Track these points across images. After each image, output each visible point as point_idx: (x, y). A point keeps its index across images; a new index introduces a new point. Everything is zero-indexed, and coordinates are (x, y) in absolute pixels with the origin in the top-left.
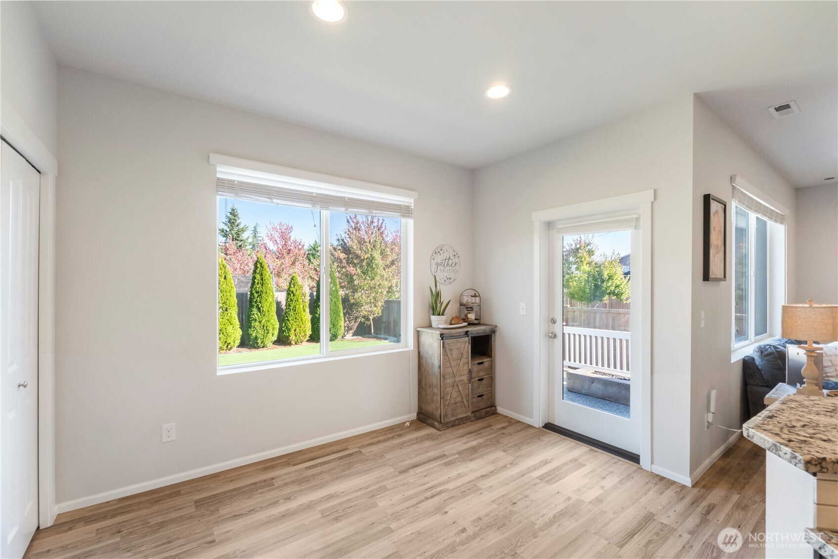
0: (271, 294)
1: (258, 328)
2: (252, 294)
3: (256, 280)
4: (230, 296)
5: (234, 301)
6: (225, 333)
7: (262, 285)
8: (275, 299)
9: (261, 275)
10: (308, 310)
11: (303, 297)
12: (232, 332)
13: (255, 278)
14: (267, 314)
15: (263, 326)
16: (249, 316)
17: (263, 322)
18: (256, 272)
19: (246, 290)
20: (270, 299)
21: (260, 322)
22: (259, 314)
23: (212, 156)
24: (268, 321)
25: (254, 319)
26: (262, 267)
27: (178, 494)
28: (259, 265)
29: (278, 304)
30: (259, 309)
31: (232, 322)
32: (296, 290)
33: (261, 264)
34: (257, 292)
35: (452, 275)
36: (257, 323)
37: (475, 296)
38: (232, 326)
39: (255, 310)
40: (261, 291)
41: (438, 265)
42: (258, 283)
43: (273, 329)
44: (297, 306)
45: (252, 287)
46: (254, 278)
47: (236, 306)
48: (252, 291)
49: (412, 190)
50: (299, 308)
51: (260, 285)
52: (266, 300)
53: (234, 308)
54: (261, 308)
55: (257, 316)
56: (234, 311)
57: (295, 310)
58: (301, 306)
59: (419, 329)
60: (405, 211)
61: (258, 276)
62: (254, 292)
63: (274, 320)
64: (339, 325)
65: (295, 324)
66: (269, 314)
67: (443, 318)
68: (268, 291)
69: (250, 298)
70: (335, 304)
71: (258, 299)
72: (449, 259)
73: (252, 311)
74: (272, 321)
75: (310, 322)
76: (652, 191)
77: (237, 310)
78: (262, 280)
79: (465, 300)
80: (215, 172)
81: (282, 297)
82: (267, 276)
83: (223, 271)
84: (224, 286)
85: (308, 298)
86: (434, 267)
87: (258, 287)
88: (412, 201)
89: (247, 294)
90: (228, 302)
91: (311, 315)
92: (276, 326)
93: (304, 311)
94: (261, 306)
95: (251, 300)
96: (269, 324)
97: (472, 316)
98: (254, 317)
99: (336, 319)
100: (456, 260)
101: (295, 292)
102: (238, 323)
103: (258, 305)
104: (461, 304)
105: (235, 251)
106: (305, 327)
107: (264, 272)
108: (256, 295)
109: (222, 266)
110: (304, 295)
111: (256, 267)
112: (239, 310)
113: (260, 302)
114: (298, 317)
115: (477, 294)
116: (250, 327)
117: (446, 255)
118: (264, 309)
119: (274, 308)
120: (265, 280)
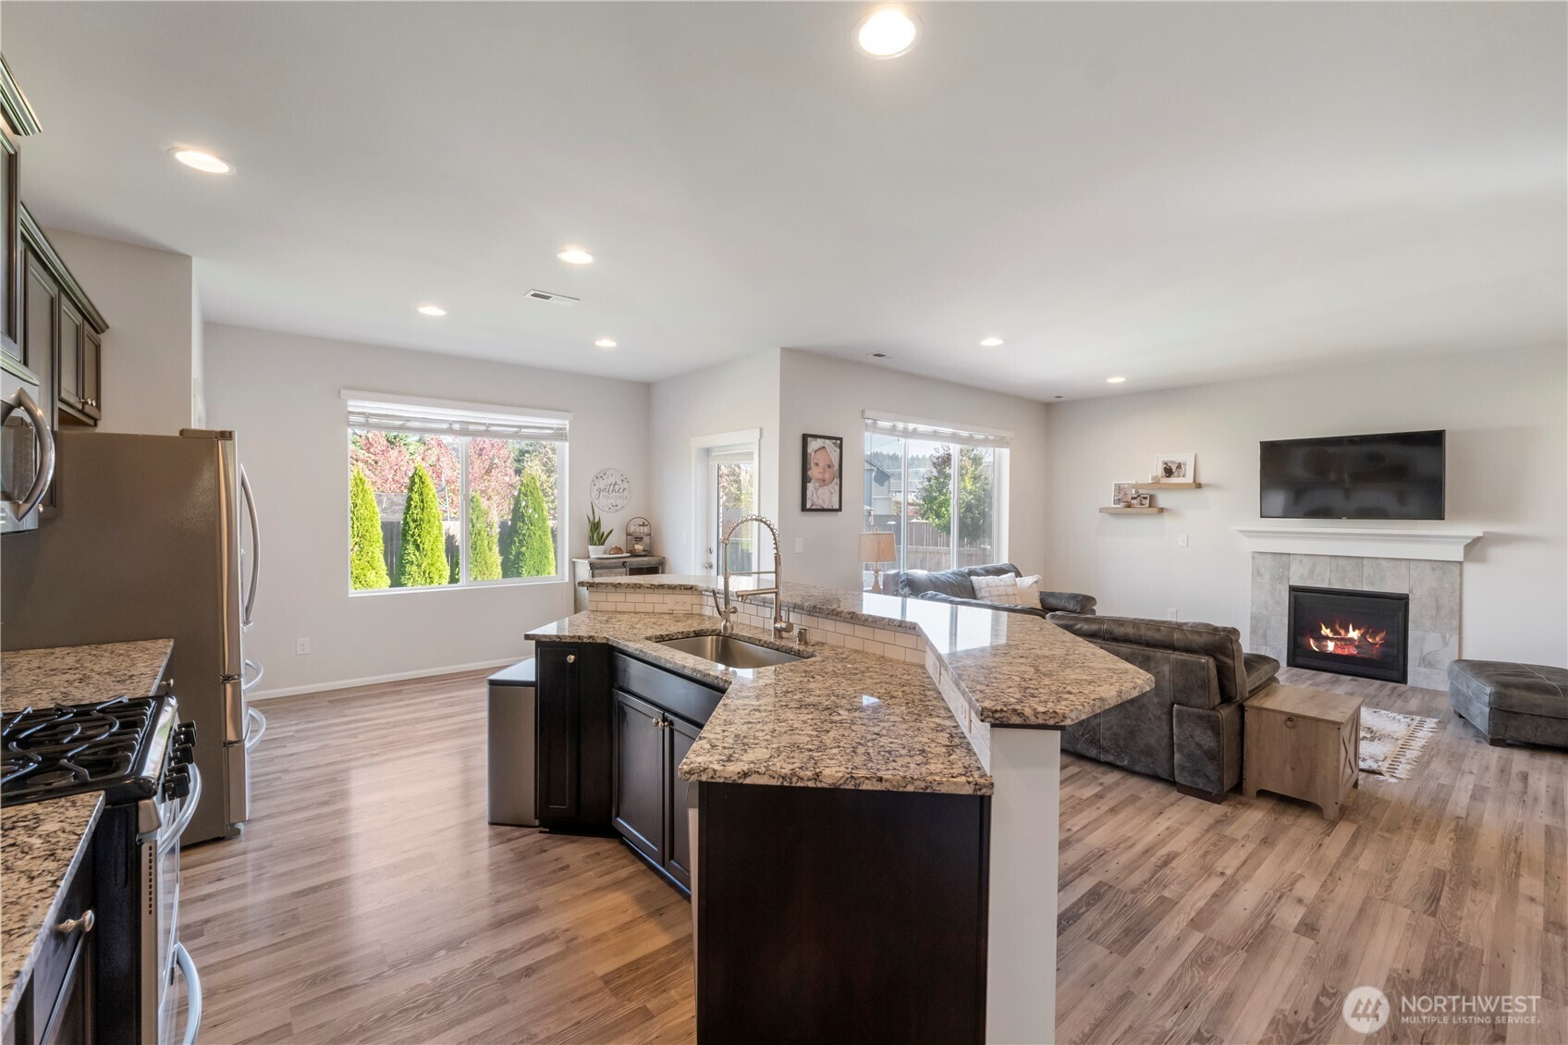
0: (437, 523)
1: (416, 575)
2: (406, 523)
3: (412, 502)
4: (372, 526)
5: (378, 533)
6: (363, 582)
7: (422, 510)
8: (443, 532)
9: (421, 494)
10: (496, 549)
11: (488, 529)
12: (375, 581)
13: (412, 499)
14: (429, 554)
15: (424, 572)
16: (402, 558)
17: (423, 566)
18: (413, 490)
19: (398, 517)
20: (436, 531)
21: (419, 566)
22: (417, 554)
23: (342, 391)
24: (432, 565)
25: (409, 562)
26: (423, 483)
27: (313, 697)
28: (417, 480)
29: (450, 539)
30: (417, 547)
31: (375, 565)
32: (477, 518)
33: (421, 478)
34: (415, 521)
35: (620, 502)
36: (414, 568)
37: (643, 525)
38: (374, 572)
39: (411, 548)
40: (421, 519)
41: (600, 491)
42: (415, 507)
43: (440, 577)
44: (479, 542)
45: (406, 513)
46: (410, 499)
47: (381, 542)
48: (406, 518)
49: (568, 411)
50: (482, 545)
51: (419, 510)
52: (429, 532)
53: (378, 545)
54: (421, 545)
55: (414, 557)
56: (377, 549)
57: (475, 549)
58: (486, 543)
59: (574, 560)
60: (559, 435)
61: (416, 497)
62: (409, 520)
63: (442, 563)
64: (547, 572)
65: (475, 569)
66: (433, 554)
67: (602, 548)
68: (432, 519)
69: (404, 529)
70: (541, 538)
71: (416, 530)
72: (615, 484)
73: (407, 549)
74: (439, 564)
75: (500, 567)
76: (758, 430)
77: (382, 548)
78: (422, 501)
79: (632, 529)
80: (347, 406)
81: (455, 528)
82: (431, 496)
83: (361, 488)
84: (362, 511)
85: (496, 530)
86: (595, 494)
87: (416, 513)
88: (567, 422)
89: (399, 523)
90: (368, 534)
91: (502, 555)
92: (445, 573)
93: (490, 549)
94: (421, 542)
95: (405, 533)
96: (433, 569)
97: (639, 547)
98: (409, 558)
99: (540, 562)
100: (626, 485)
101: (474, 521)
102: (384, 567)
103: (416, 540)
104: (628, 534)
105: (384, 448)
106: (491, 575)
107: (426, 491)
108: (412, 525)
109: (358, 481)
110: (490, 525)
111: (413, 483)
112: (386, 547)
113: (419, 535)
114: (479, 560)
115: (646, 523)
116: (403, 574)
117: (612, 480)
118: (426, 546)
119: (442, 546)
120: (427, 503)
